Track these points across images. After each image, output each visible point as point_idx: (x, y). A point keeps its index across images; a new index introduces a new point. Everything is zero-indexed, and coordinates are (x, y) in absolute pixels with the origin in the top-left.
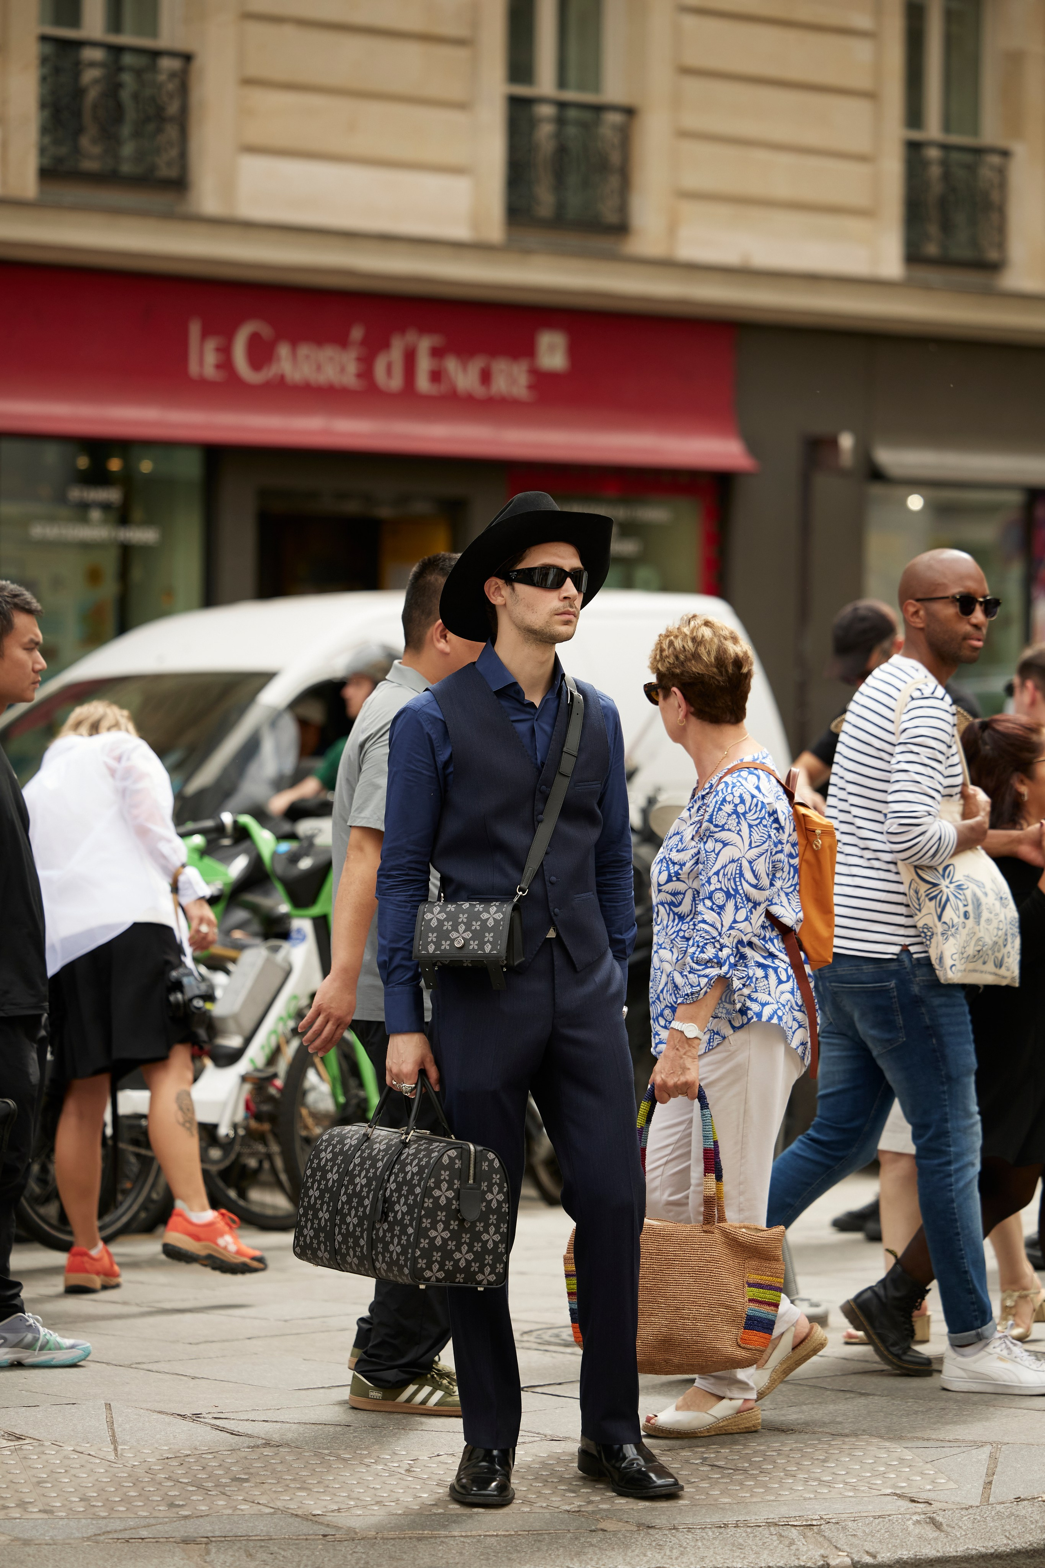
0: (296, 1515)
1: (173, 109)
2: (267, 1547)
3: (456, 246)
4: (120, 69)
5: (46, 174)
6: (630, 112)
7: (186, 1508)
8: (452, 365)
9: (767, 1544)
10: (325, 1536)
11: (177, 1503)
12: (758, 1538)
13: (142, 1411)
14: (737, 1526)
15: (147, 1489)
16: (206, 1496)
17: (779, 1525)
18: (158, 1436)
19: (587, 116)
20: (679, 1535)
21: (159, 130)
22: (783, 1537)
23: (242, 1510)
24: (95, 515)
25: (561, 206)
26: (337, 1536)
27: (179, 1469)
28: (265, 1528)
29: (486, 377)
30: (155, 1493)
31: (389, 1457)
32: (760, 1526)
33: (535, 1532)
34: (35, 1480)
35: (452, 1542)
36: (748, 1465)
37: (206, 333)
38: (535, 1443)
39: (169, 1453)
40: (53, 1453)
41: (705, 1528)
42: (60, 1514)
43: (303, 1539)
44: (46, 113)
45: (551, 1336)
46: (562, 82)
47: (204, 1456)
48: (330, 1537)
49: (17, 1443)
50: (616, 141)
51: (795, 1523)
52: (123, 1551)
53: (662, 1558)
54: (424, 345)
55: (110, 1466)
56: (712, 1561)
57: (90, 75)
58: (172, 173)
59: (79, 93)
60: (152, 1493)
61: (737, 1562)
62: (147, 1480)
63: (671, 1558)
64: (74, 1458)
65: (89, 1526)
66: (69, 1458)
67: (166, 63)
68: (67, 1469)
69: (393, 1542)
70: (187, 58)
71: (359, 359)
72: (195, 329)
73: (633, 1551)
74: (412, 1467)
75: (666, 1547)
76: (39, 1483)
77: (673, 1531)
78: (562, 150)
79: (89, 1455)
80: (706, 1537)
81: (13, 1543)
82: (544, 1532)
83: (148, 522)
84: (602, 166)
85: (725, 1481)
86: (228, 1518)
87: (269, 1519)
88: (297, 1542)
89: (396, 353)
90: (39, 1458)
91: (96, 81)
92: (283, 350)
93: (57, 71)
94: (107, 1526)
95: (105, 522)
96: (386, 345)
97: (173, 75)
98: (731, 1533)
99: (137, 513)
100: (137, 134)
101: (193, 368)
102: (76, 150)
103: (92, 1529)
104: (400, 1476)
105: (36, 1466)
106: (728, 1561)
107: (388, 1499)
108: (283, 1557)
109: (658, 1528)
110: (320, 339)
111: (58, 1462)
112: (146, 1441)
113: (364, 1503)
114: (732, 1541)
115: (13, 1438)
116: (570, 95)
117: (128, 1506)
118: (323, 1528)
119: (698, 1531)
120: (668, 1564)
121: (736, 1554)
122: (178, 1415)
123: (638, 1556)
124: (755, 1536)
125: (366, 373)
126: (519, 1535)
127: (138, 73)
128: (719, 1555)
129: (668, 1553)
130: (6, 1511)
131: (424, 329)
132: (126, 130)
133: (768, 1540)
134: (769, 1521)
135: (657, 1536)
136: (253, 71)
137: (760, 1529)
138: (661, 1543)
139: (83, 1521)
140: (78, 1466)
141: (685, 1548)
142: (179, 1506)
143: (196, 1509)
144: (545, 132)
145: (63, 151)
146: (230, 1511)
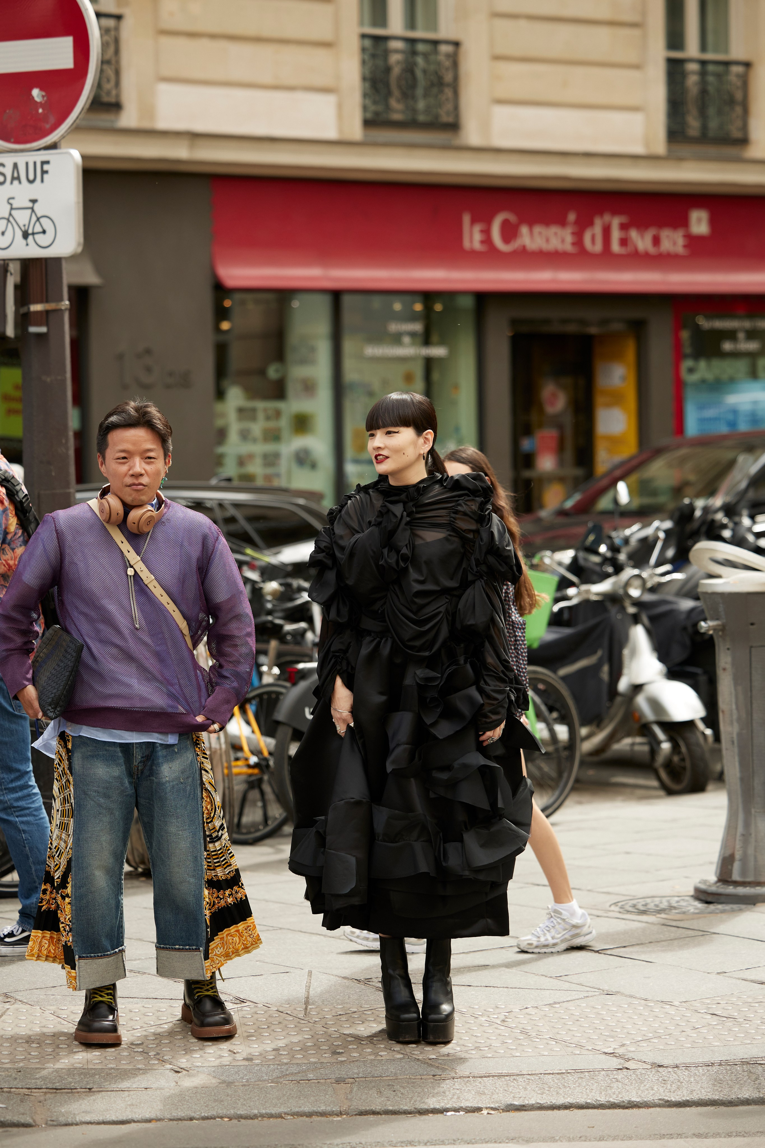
0: (418, 1059)
1: (448, 77)
2: (393, 1085)
3: (635, 158)
4: (414, 53)
5: (368, 123)
6: (747, 65)
7: (344, 1055)
8: (633, 234)
9: (739, 1079)
10: (434, 1076)
11: (338, 1051)
12: (733, 1075)
13: (332, 977)
14: (720, 1065)
15: (320, 1040)
16: (360, 1045)
17: (750, 1064)
18: (338, 997)
19: (720, 69)
20: (679, 1072)
21: (441, 92)
22: (752, 1073)
23: (381, 1056)
24: (407, 340)
25: (704, 128)
26: (443, 1076)
27: (346, 1024)
28: (394, 1071)
29: (656, 241)
30: (325, 1043)
31: (492, 1010)
32: (736, 1065)
33: (579, 1071)
34: (246, 1034)
35: (521, 1080)
36: (736, 1014)
37: (473, 221)
38: (595, 997)
39: (342, 1011)
40: (263, 1012)
41: (698, 1066)
42: (257, 1061)
43: (418, 1079)
44: (367, 85)
45: (630, 906)
46: (703, 47)
47: (365, 1012)
48: (437, 1076)
49: (239, 1006)
50: (739, 83)
51: (762, 1062)
52: (293, 1090)
53: (664, 1092)
54: (616, 222)
55: (299, 1023)
56: (698, 1094)
57: (394, 58)
58: (450, 119)
59: (388, 70)
60: (323, 1043)
61: (716, 1095)
62: (321, 1033)
63: (671, 1092)
64: (276, 1017)
65: (275, 1070)
66: (272, 1017)
67: (444, 49)
68: (269, 1025)
69: (480, 1079)
70: (457, 44)
71: (573, 233)
72: (466, 219)
73: (645, 1086)
74: (507, 1018)
75: (669, 1082)
76: (248, 1036)
77: (676, 1069)
78: (704, 92)
79: (287, 1014)
80: (698, 1074)
81: (220, 1085)
82: (586, 1070)
83: (441, 343)
84: (731, 102)
85: (718, 1027)
86: (371, 1062)
87: (399, 1063)
88: (414, 1081)
89: (597, 229)
90: (252, 1016)
91: (398, 62)
92: (524, 230)
93: (374, 56)
94: (287, 1070)
95: (413, 344)
96: (591, 224)
97: (448, 56)
98: (716, 1070)
99: (435, 338)
100: (426, 96)
101: (467, 244)
102: (388, 108)
103: (277, 1072)
104: (496, 1025)
105: (249, 1023)
106: (709, 1094)
107: (484, 1045)
108: (402, 1094)
109: (666, 1067)
110: (547, 222)
111: (264, 1020)
112: (329, 1001)
113: (466, 1048)
114: (715, 1077)
115: (238, 1001)
116: (710, 56)
117: (304, 1054)
118: (434, 1069)
119: (693, 1069)
120: (667, 1096)
121: (716, 1088)
122: (356, 980)
123: (647, 1089)
124: (732, 1073)
125: (579, 242)
126: (568, 1073)
127: (426, 55)
128: (704, 1088)
129: (669, 1087)
130: (221, 1060)
131: (615, 212)
132: (419, 91)
133: (741, 1076)
134: (743, 1060)
135: (663, 1073)
136: (500, 50)
137: (736, 1067)
138: (666, 1078)
139: (272, 1066)
140: (277, 1023)
141: (681, 1083)
142: (339, 1053)
143: (351, 1056)
144: (692, 81)
145: (380, 108)
146: (372, 1057)
